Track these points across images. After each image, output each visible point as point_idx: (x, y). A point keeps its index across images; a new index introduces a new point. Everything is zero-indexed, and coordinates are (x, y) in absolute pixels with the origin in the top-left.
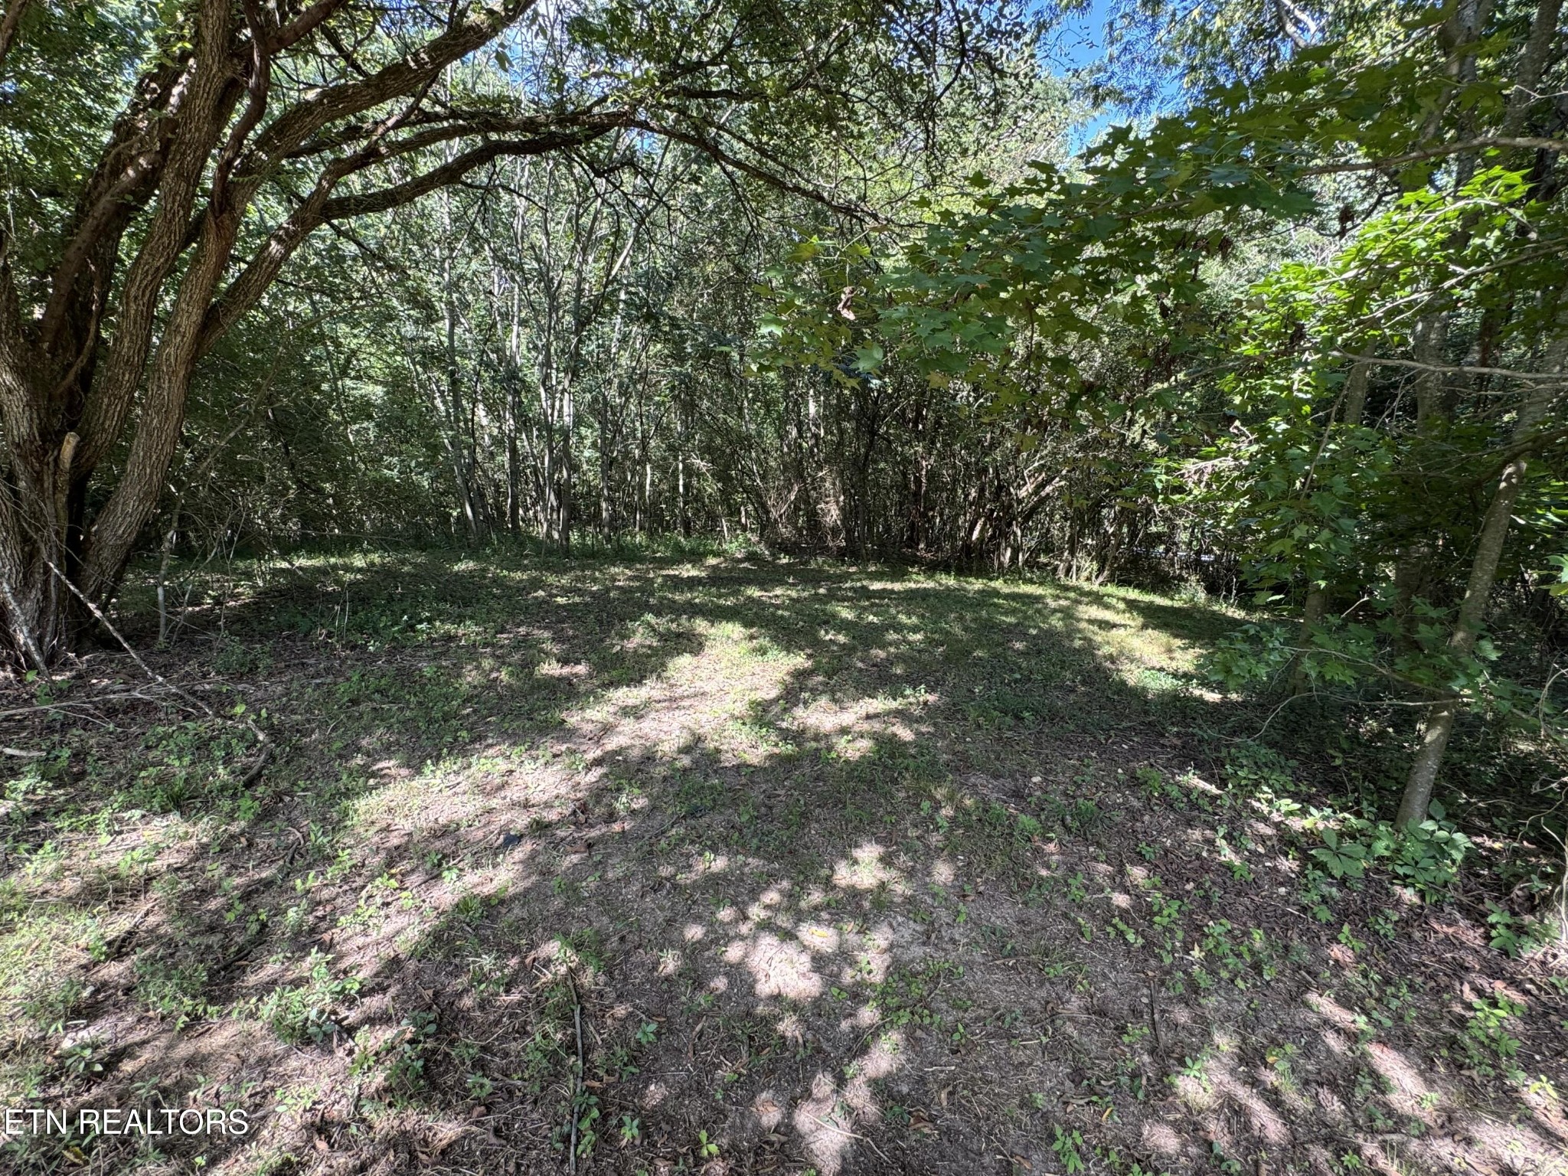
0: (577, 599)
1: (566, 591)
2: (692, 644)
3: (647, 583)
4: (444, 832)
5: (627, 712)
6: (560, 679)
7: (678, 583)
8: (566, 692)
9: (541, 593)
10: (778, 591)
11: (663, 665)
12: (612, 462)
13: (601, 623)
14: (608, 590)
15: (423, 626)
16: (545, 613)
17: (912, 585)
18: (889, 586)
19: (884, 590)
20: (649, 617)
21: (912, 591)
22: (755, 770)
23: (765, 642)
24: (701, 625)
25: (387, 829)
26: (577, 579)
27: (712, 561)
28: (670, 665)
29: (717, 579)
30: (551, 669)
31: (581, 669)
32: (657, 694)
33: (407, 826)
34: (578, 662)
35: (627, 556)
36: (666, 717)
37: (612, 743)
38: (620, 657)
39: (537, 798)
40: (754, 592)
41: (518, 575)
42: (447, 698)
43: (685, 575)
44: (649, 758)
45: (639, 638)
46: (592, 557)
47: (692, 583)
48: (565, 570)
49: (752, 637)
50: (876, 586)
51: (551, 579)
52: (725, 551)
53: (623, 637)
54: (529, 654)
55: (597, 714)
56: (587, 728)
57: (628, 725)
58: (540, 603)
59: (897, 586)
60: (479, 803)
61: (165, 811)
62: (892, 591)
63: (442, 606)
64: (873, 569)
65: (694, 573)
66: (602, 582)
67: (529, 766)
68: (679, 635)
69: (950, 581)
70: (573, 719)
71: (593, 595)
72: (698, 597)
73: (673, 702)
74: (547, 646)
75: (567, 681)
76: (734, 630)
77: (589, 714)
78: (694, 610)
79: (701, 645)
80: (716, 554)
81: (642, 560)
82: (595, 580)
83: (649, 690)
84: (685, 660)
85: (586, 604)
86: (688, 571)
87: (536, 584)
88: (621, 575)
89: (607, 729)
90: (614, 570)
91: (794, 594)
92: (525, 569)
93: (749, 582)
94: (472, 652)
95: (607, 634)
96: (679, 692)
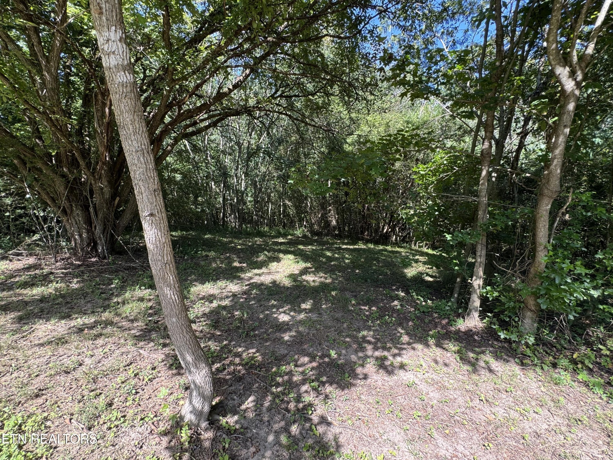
0: (244, 247)
1: (240, 244)
2: (278, 260)
3: (267, 244)
4: (212, 295)
5: (256, 275)
6: (239, 267)
7: (277, 244)
8: (241, 270)
9: (233, 245)
10: (310, 247)
11: (268, 265)
12: (258, 202)
13: (251, 254)
14: (254, 245)
15: (199, 252)
16: (234, 250)
17: (357, 247)
18: (349, 247)
19: (346, 248)
20: (266, 252)
21: (356, 248)
22: (288, 288)
23: (299, 260)
24: (281, 255)
25: (199, 295)
26: (244, 241)
27: (289, 237)
28: (270, 265)
29: (290, 243)
30: (236, 264)
31: (245, 265)
32: (265, 271)
33: (204, 294)
34: (244, 263)
35: (261, 234)
36: (267, 276)
37: (252, 281)
38: (257, 262)
39: (233, 291)
40: (301, 247)
41: (225, 240)
42: (210, 270)
43: (280, 241)
44: (262, 284)
45: (262, 258)
46: (249, 235)
47: (281, 243)
48: (240, 239)
49: (296, 259)
50: (344, 247)
51: (236, 241)
52: (295, 234)
53: (257, 257)
54: (230, 261)
55: (249, 275)
56: (246, 278)
57: (257, 277)
58: (233, 247)
59: (352, 247)
60: (220, 291)
61: (148, 288)
62: (349, 249)
63: (204, 247)
64: (346, 241)
65: (283, 241)
66: (252, 242)
67: (231, 284)
68: (274, 258)
69: (371, 246)
70: (243, 276)
71: (249, 246)
72: (282, 248)
73: (269, 273)
74: (235, 259)
75: (241, 267)
76: (291, 257)
77: (247, 275)
78: (280, 251)
79: (280, 260)
80: (291, 235)
81: (266, 236)
82: (250, 242)
83: (264, 270)
84: (275, 264)
85: (247, 249)
86: (281, 240)
87: (231, 242)
88: (259, 240)
89: (251, 278)
90: (256, 239)
91: (314, 248)
92: (227, 238)
93: (301, 244)
94: (214, 259)
95: (253, 256)
96: (271, 271)
